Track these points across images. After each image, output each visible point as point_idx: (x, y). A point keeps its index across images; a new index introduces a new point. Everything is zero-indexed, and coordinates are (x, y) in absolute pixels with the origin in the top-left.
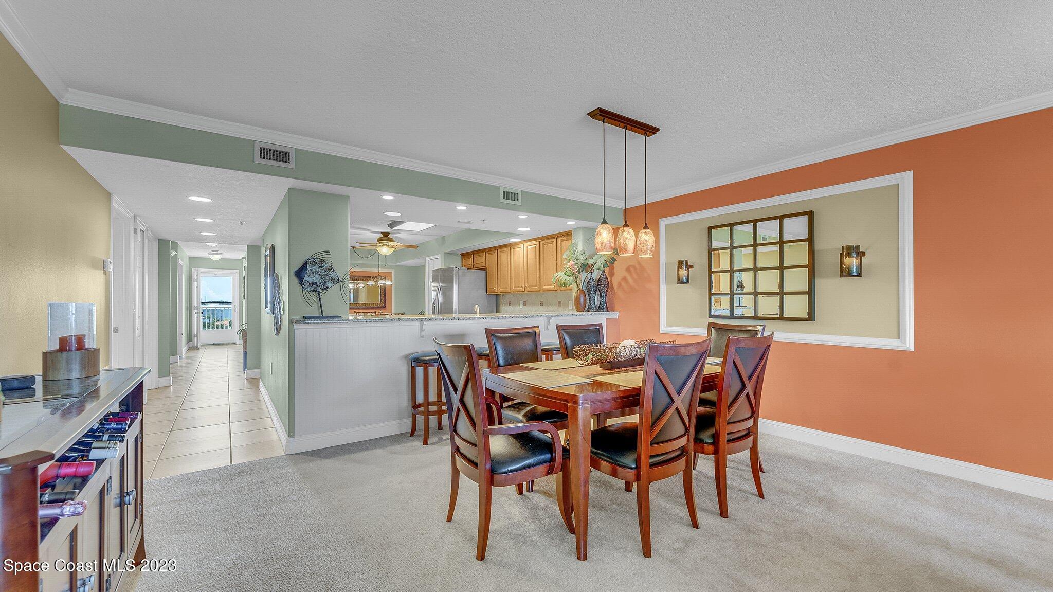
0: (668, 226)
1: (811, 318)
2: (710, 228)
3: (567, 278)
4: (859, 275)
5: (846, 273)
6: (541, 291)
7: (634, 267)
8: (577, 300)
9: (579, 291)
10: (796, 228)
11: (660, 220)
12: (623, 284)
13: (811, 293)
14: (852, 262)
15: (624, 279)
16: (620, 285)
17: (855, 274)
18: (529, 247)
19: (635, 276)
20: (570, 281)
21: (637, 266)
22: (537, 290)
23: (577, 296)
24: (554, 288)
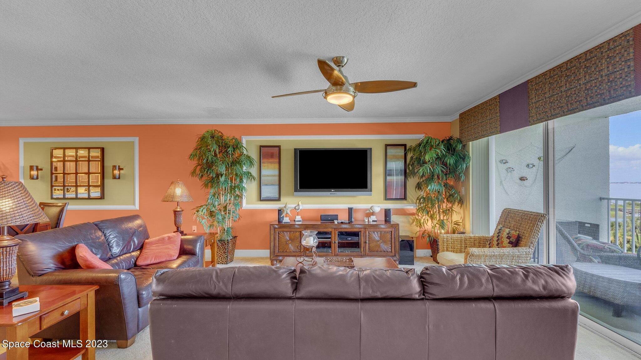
0: (25, 143)
1: (102, 197)
4: (119, 178)
5: (114, 178)
10: (96, 153)
11: (20, 138)
13: (102, 186)
14: (116, 172)
17: (117, 178)
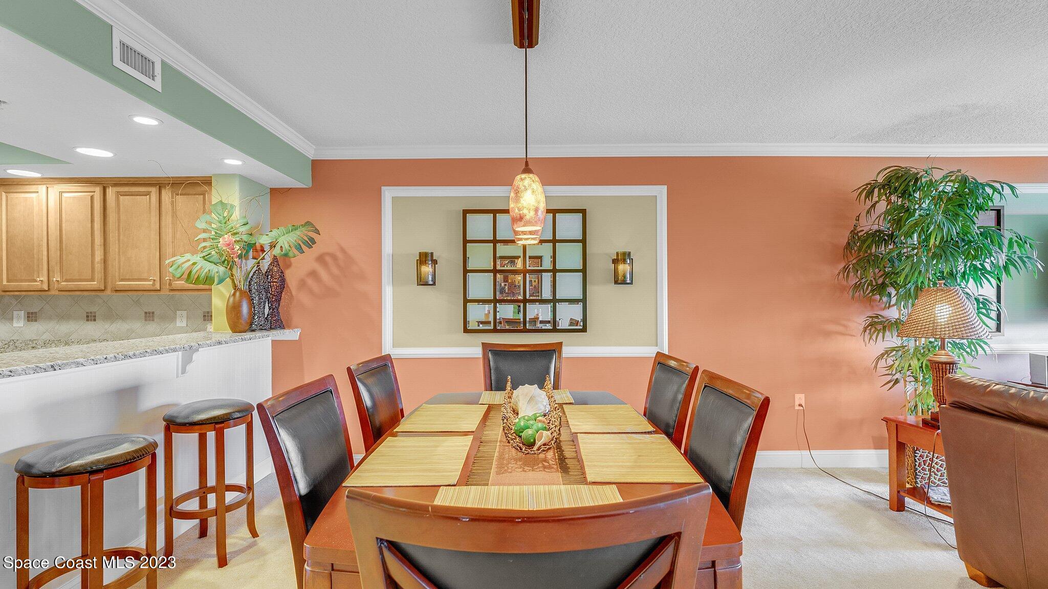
0: (394, 199)
2: (465, 212)
3: (208, 266)
6: (108, 292)
7: (334, 257)
8: (233, 311)
9: (238, 294)
10: (571, 226)
11: (383, 188)
12: (310, 282)
13: (585, 301)
15: (313, 274)
16: (302, 284)
18: (65, 195)
19: (335, 271)
20: (221, 273)
21: (340, 255)
22: (96, 287)
23: (234, 303)
24: (154, 285)
